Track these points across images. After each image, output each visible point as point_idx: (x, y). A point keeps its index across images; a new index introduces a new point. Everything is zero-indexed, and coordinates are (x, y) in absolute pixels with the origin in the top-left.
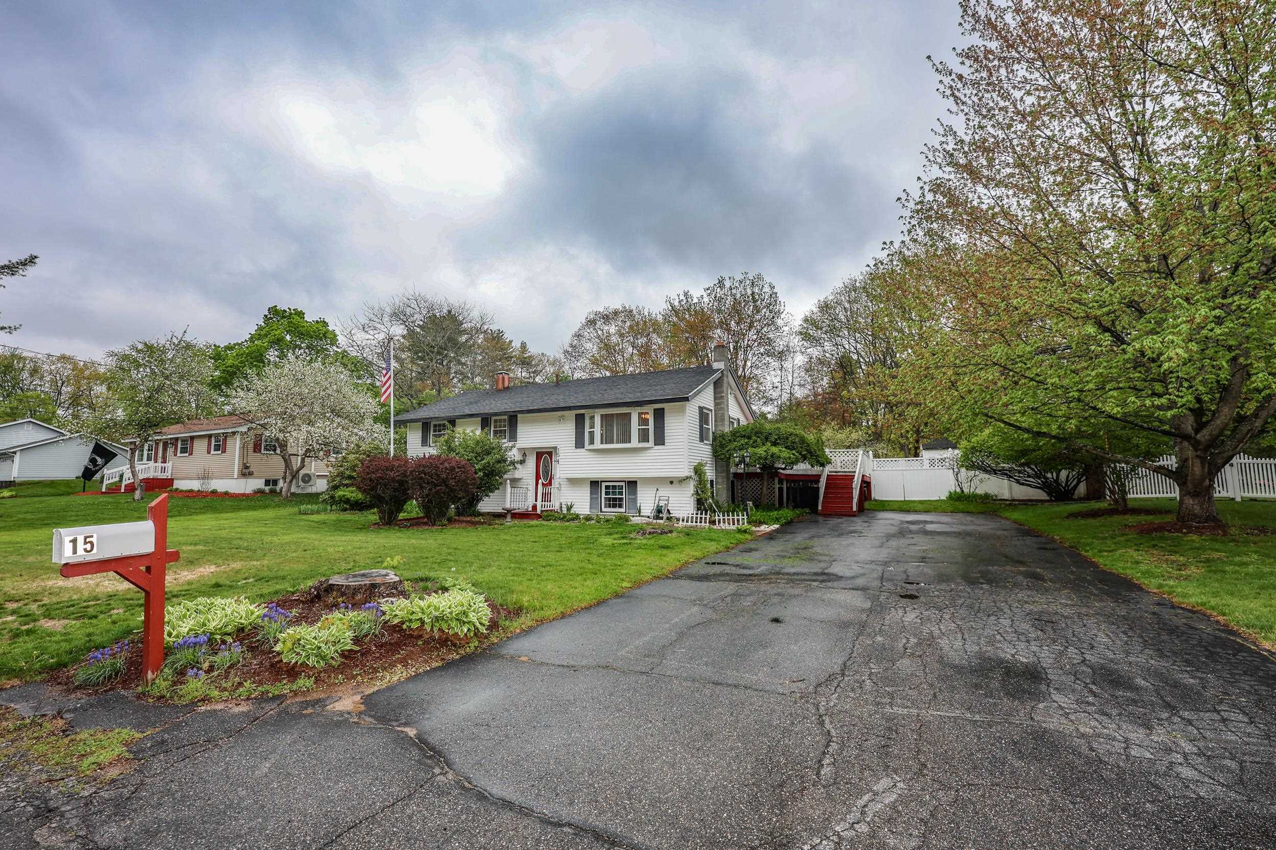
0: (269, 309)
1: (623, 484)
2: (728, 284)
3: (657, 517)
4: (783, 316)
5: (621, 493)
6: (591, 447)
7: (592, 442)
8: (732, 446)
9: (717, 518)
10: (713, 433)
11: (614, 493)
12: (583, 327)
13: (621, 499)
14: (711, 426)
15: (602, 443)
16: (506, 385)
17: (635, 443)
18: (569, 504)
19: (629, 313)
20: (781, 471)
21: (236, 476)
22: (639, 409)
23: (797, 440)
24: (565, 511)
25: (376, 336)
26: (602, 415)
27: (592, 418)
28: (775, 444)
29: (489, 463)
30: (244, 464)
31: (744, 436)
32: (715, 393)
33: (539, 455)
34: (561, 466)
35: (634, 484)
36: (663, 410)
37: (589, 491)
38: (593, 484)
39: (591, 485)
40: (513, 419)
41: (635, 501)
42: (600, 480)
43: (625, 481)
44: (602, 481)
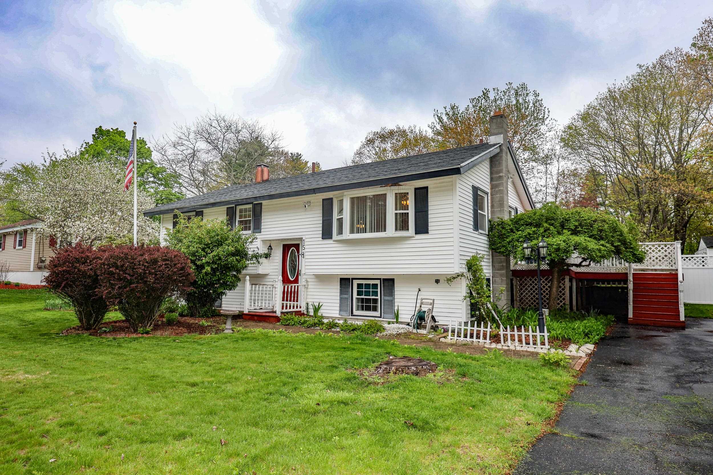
0: (96, 130)
1: (378, 282)
2: (492, 95)
3: (419, 326)
4: (546, 122)
5: (376, 294)
6: (340, 237)
7: (340, 231)
8: (516, 236)
9: (501, 333)
10: (490, 221)
11: (367, 293)
12: (363, 146)
13: (375, 301)
14: (486, 212)
15: (352, 232)
16: (265, 177)
17: (391, 231)
18: (317, 304)
19: (403, 133)
20: (574, 269)
21: (32, 269)
22: (396, 190)
23: (606, 226)
24: (312, 313)
25: (184, 152)
26: (352, 199)
27: (341, 202)
28: (575, 232)
29: (218, 255)
30: (40, 258)
31: (531, 224)
32: (491, 173)
33: (286, 248)
34: (307, 260)
35: (391, 283)
36: (427, 188)
37: (339, 291)
38: (343, 282)
39: (341, 283)
40: (258, 208)
41: (392, 303)
42: (351, 277)
43: (380, 279)
44: (353, 279)
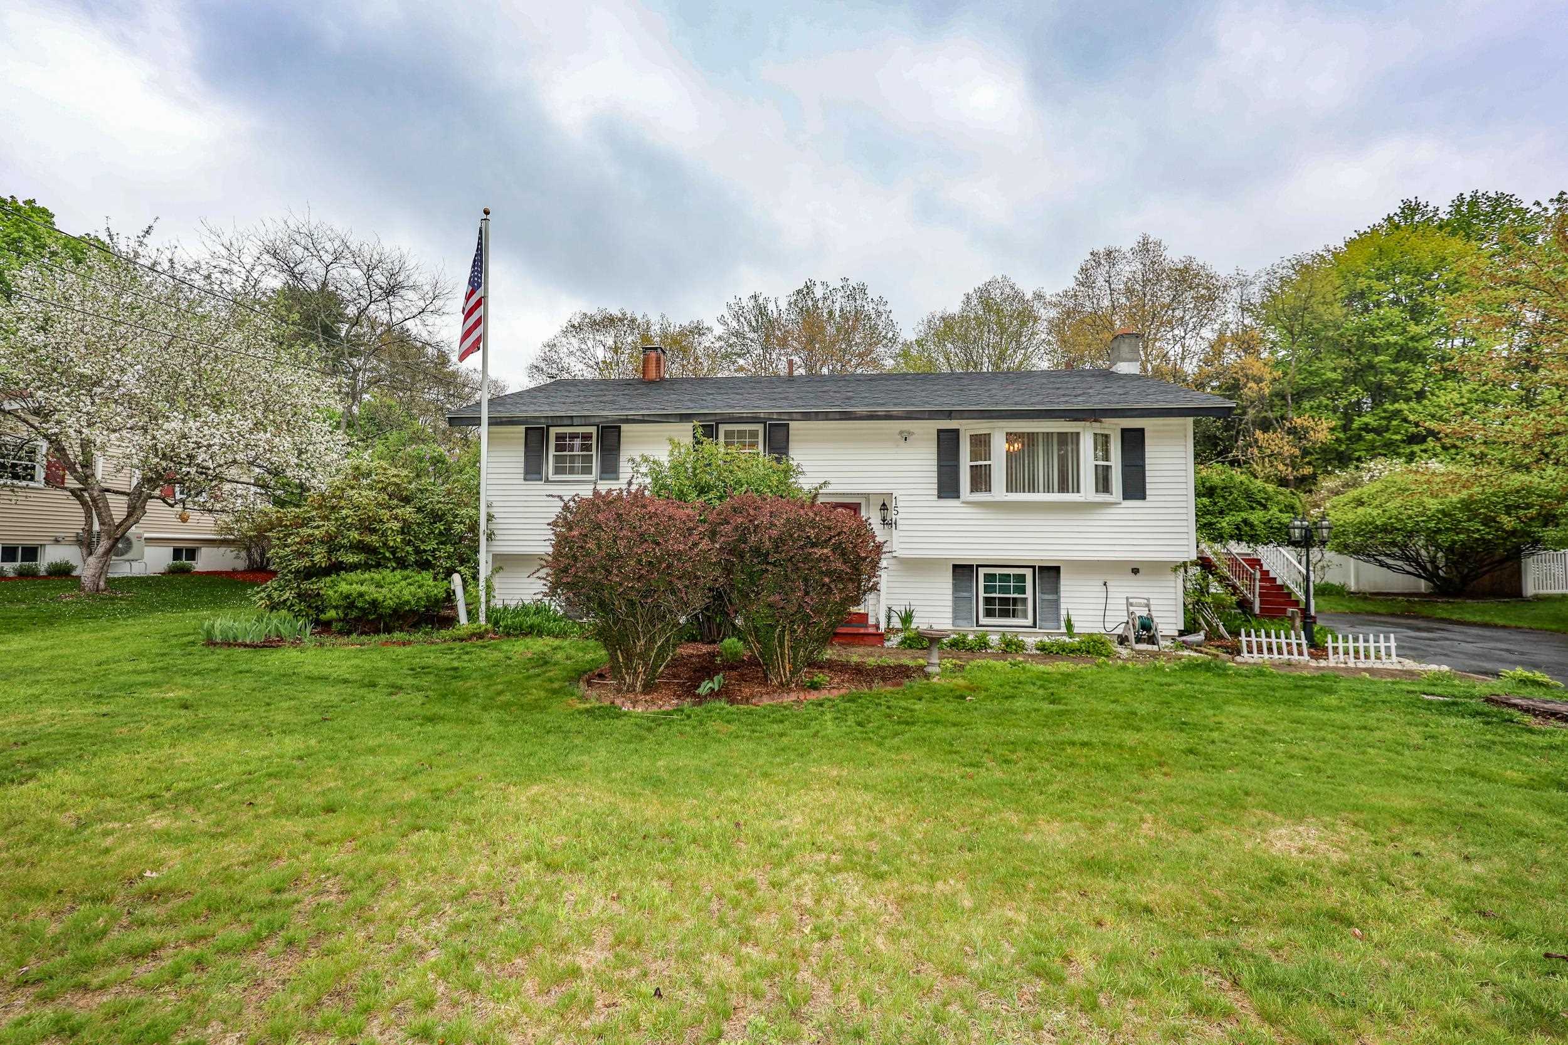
1: (1028, 572)
5: (1023, 590)
6: (980, 497)
7: (981, 487)
11: (1004, 589)
13: (1021, 601)
15: (1009, 489)
17: (1085, 492)
18: (907, 610)
22: (1097, 428)
24: (897, 625)
26: (1012, 436)
27: (982, 436)
34: (901, 534)
35: (1053, 574)
36: (1142, 431)
37: (950, 586)
38: (959, 570)
39: (954, 571)
40: (779, 434)
41: (1056, 604)
42: (975, 563)
43: (1034, 567)
44: (978, 566)
